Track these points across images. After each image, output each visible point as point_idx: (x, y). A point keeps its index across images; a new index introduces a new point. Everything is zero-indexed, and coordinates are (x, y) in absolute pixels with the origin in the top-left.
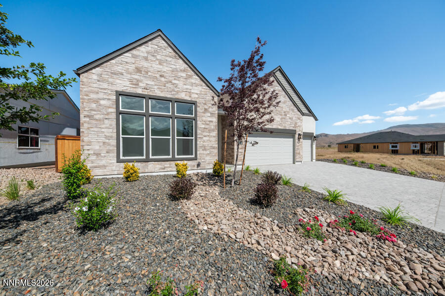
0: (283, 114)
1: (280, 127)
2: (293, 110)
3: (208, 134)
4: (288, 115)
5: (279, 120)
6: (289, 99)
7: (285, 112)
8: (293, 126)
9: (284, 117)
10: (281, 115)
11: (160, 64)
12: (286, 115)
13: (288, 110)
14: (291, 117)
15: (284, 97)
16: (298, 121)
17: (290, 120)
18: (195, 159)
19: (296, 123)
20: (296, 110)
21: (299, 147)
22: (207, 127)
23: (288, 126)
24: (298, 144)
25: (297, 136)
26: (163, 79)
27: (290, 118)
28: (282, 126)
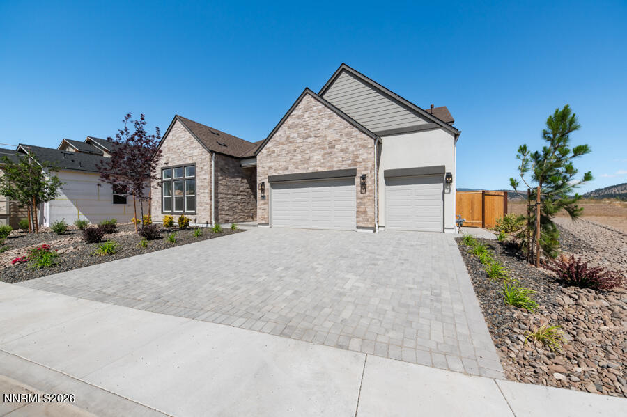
0: (327, 146)
1: (320, 170)
2: (349, 135)
3: (203, 191)
4: (336, 147)
5: (319, 157)
6: (339, 118)
7: (330, 143)
8: (350, 162)
9: (329, 150)
10: (323, 149)
11: (178, 140)
12: (333, 147)
13: (337, 136)
14: (344, 147)
15: (330, 117)
16: (362, 151)
17: (342, 154)
18: (195, 214)
19: (356, 157)
20: (356, 132)
21: (366, 200)
22: (202, 184)
23: (338, 163)
24: (362, 195)
25: (358, 180)
26: (179, 152)
27: (342, 151)
28: (325, 167)
